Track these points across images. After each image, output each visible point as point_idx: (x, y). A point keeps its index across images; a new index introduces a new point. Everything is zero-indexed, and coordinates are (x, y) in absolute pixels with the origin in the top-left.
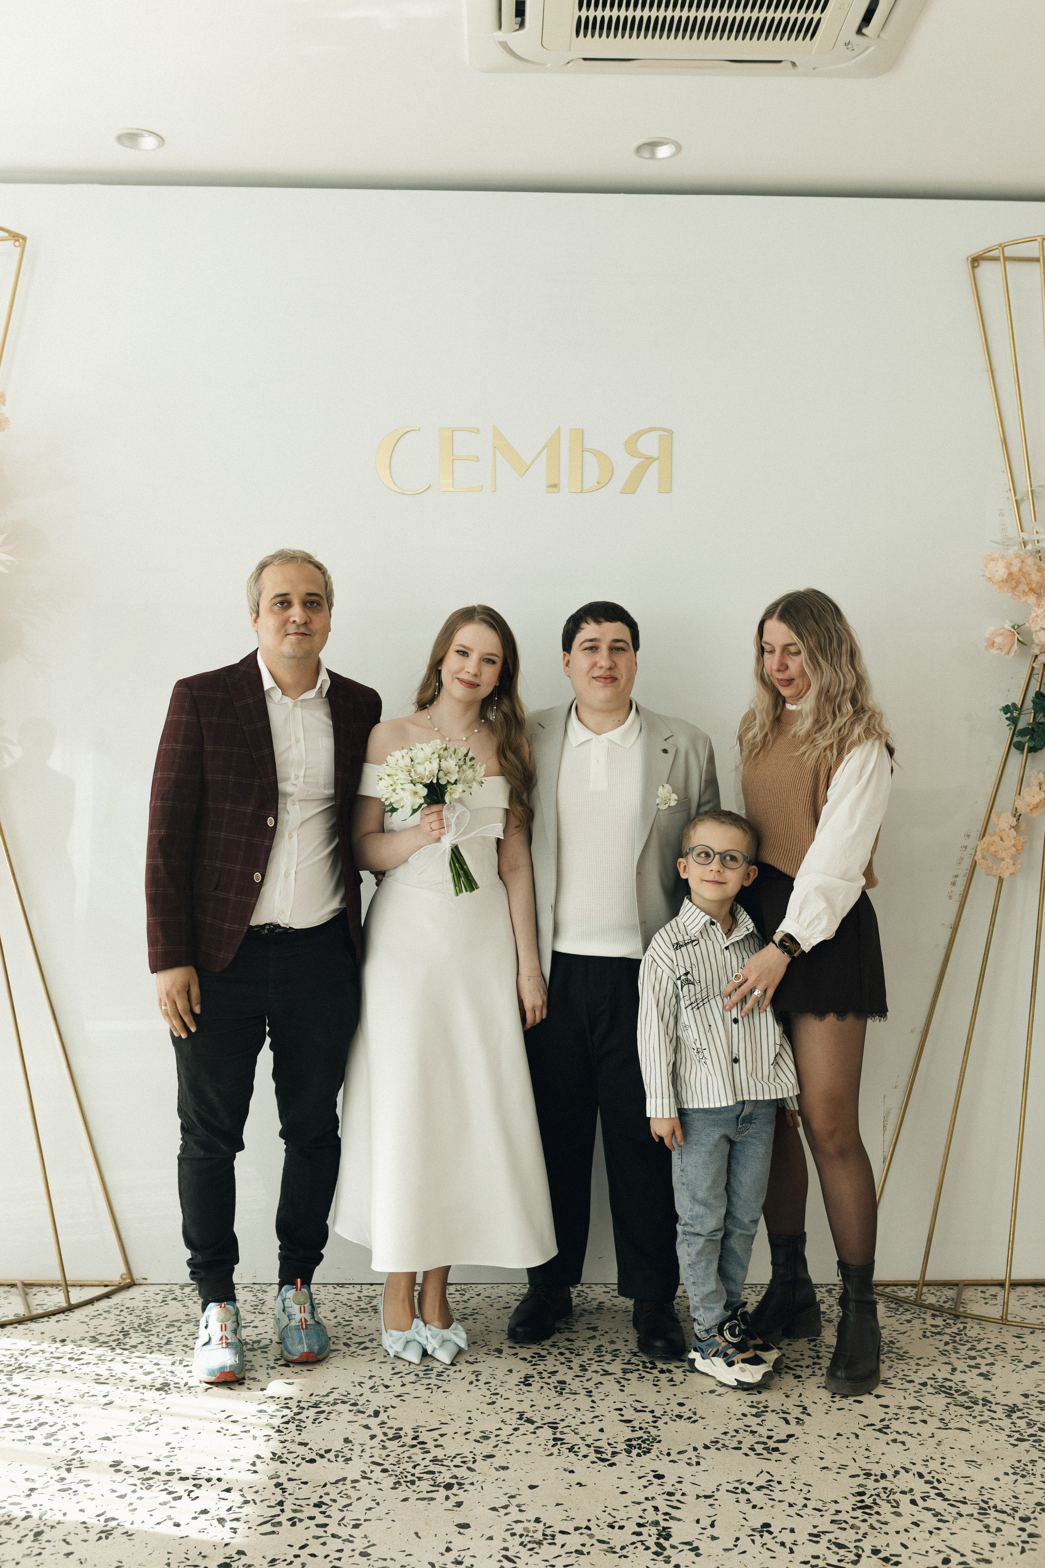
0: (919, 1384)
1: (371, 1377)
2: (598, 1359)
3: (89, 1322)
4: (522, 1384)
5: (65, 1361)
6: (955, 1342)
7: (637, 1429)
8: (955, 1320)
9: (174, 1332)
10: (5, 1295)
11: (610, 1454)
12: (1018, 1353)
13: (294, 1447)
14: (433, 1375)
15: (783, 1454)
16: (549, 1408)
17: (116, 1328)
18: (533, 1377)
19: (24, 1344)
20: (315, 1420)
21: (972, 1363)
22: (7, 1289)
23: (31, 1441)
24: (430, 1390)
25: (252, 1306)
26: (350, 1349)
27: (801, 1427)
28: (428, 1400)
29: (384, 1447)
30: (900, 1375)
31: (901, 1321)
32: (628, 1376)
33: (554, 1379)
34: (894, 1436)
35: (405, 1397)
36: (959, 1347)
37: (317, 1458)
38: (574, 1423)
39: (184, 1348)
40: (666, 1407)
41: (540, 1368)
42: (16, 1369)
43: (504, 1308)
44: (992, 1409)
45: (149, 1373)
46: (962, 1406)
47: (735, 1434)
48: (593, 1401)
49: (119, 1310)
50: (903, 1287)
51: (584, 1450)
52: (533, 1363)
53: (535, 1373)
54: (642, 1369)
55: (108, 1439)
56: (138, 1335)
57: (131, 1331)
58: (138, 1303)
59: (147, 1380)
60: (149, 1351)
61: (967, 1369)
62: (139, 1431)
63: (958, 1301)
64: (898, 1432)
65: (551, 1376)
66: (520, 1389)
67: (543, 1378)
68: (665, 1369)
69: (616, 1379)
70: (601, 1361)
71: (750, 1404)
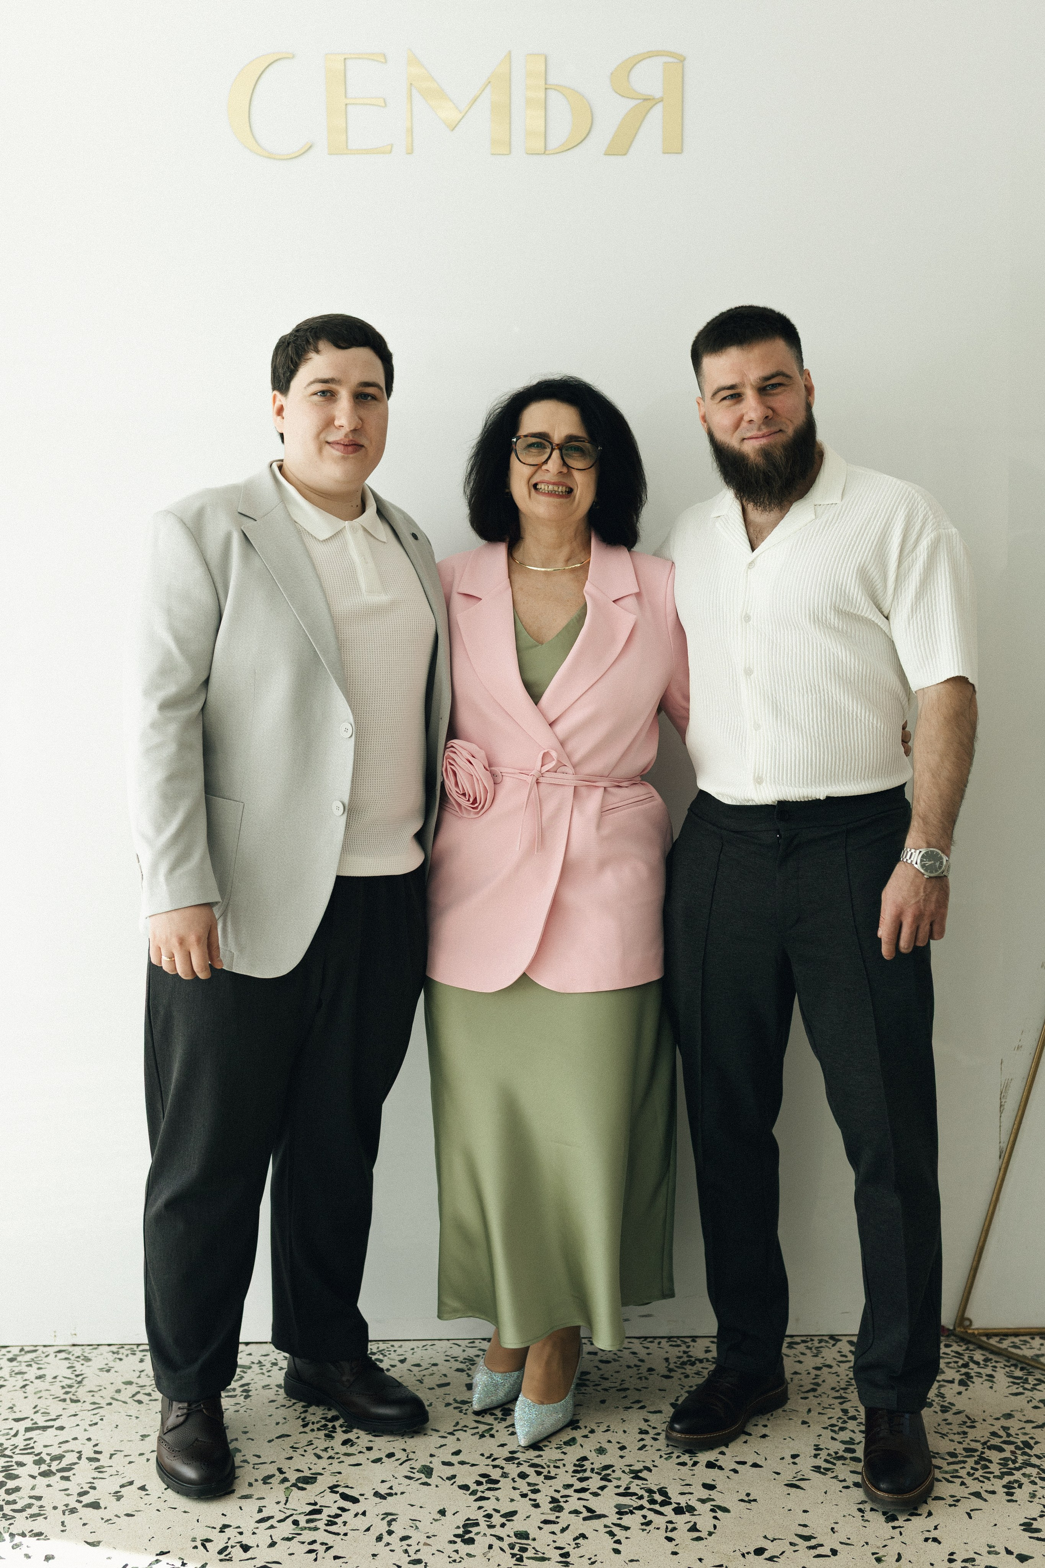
1: (222, 1529)
2: (578, 1485)
4: (458, 1540)
14: (321, 1525)
18: (477, 1524)
24: (313, 1556)
25: (63, 1387)
31: (1035, 1403)
32: (626, 1520)
33: (510, 1528)
41: (489, 1506)
43: (440, 1386)
50: (1027, 1338)
52: (479, 1494)
53: (479, 1516)
54: (647, 1505)
65: (506, 1522)
66: (457, 1551)
67: (494, 1527)
68: (683, 1504)
69: (609, 1527)
70: (584, 1490)
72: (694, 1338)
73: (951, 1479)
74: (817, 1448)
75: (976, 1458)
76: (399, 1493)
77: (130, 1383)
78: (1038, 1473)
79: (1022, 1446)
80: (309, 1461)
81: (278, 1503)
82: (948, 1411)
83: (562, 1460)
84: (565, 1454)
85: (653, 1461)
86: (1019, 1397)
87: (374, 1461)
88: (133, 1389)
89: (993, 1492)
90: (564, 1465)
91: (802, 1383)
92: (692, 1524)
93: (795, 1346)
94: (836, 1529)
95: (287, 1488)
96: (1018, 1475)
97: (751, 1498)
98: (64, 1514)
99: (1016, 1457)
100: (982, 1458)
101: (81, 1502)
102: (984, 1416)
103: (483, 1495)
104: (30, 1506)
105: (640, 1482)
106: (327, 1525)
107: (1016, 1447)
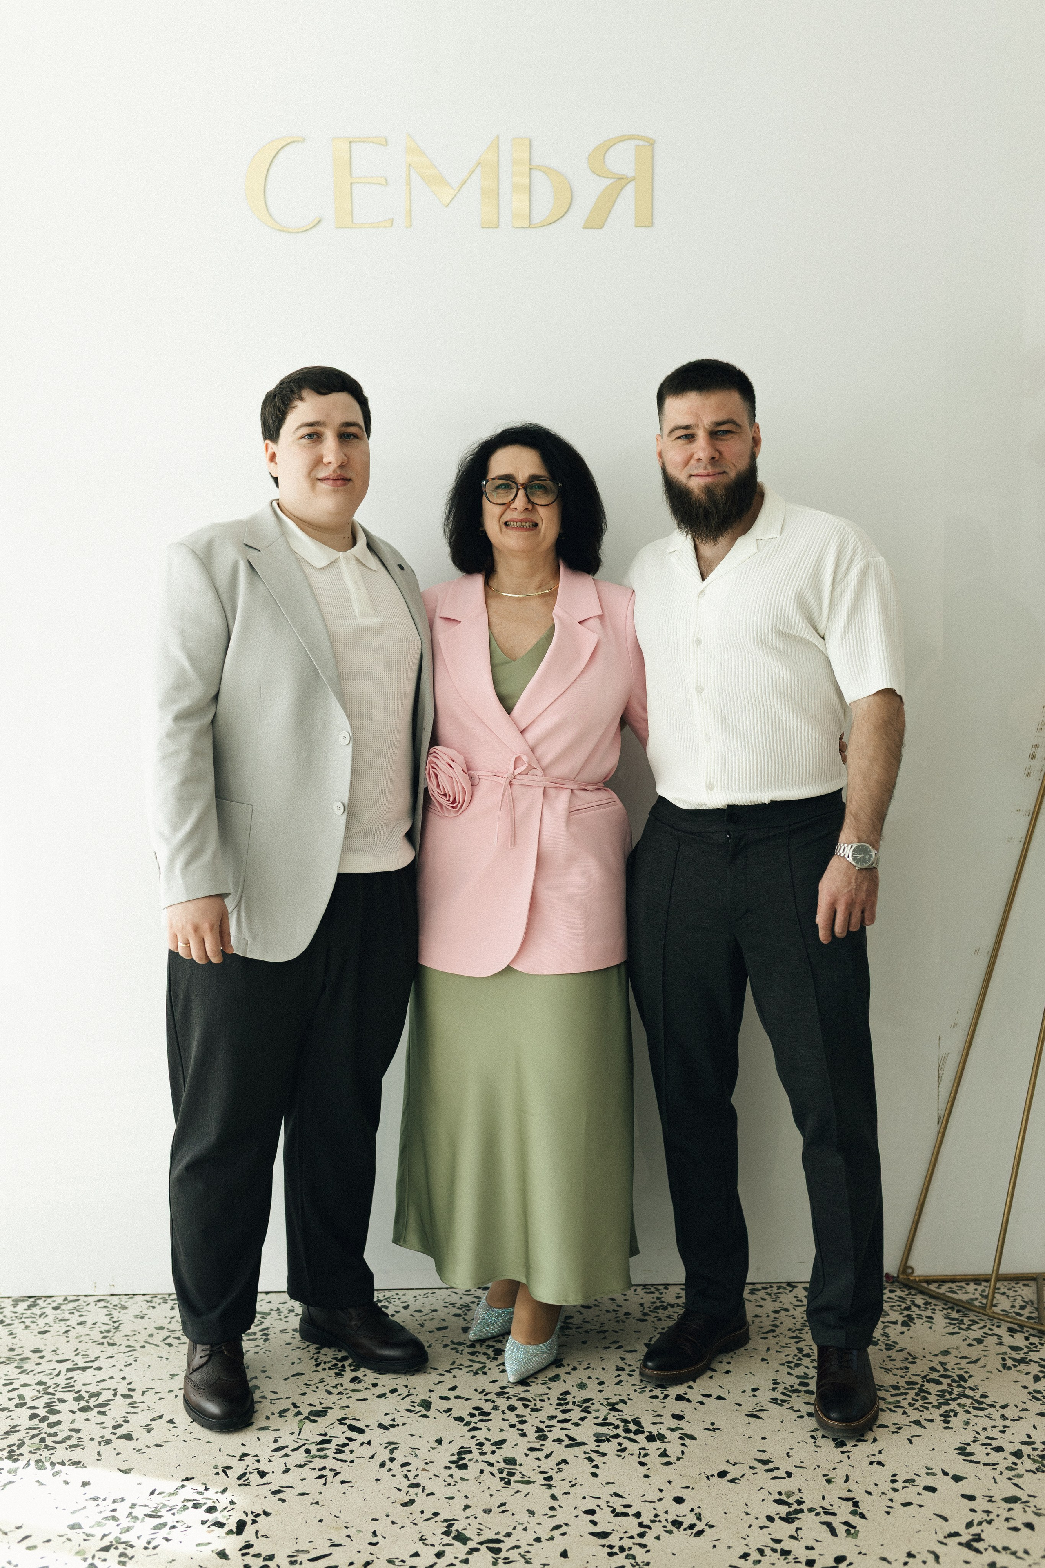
0: (1013, 1454)
1: (243, 1457)
2: (561, 1417)
4: (453, 1466)
7: (616, 1550)
14: (331, 1453)
16: (490, 1511)
18: (470, 1452)
24: (323, 1480)
27: (854, 1541)
28: (319, 1498)
30: (983, 1438)
31: (970, 1341)
32: (604, 1447)
33: (500, 1455)
34: (990, 1555)
35: (287, 1494)
38: (525, 1538)
40: (658, 1505)
41: (481, 1435)
43: (439, 1329)
47: (756, 1554)
48: (554, 1497)
50: (964, 1285)
52: (472, 1425)
53: (472, 1444)
54: (622, 1434)
64: (994, 1548)
65: (496, 1450)
66: (451, 1476)
67: (485, 1454)
68: (655, 1433)
69: (588, 1453)
70: (566, 1421)
71: (777, 1497)
72: (666, 1286)
73: (894, 1409)
74: (775, 1382)
75: (916, 1391)
76: (400, 1425)
77: (163, 1328)
78: (972, 1403)
79: (958, 1379)
80: (321, 1397)
81: (292, 1434)
82: (892, 1349)
83: (547, 1394)
84: (550, 1388)
85: (629, 1395)
86: (955, 1336)
87: (378, 1397)
88: (164, 1333)
89: (932, 1421)
90: (549, 1399)
91: (762, 1325)
92: (662, 1450)
93: (756, 1292)
94: (791, 1454)
95: (300, 1421)
96: (953, 1405)
97: (715, 1427)
98: (100, 1445)
99: (952, 1389)
100: (923, 1391)
101: (115, 1434)
102: (924, 1353)
103: (475, 1425)
104: (69, 1438)
105: (616, 1413)
106: (335, 1453)
107: (954, 1381)
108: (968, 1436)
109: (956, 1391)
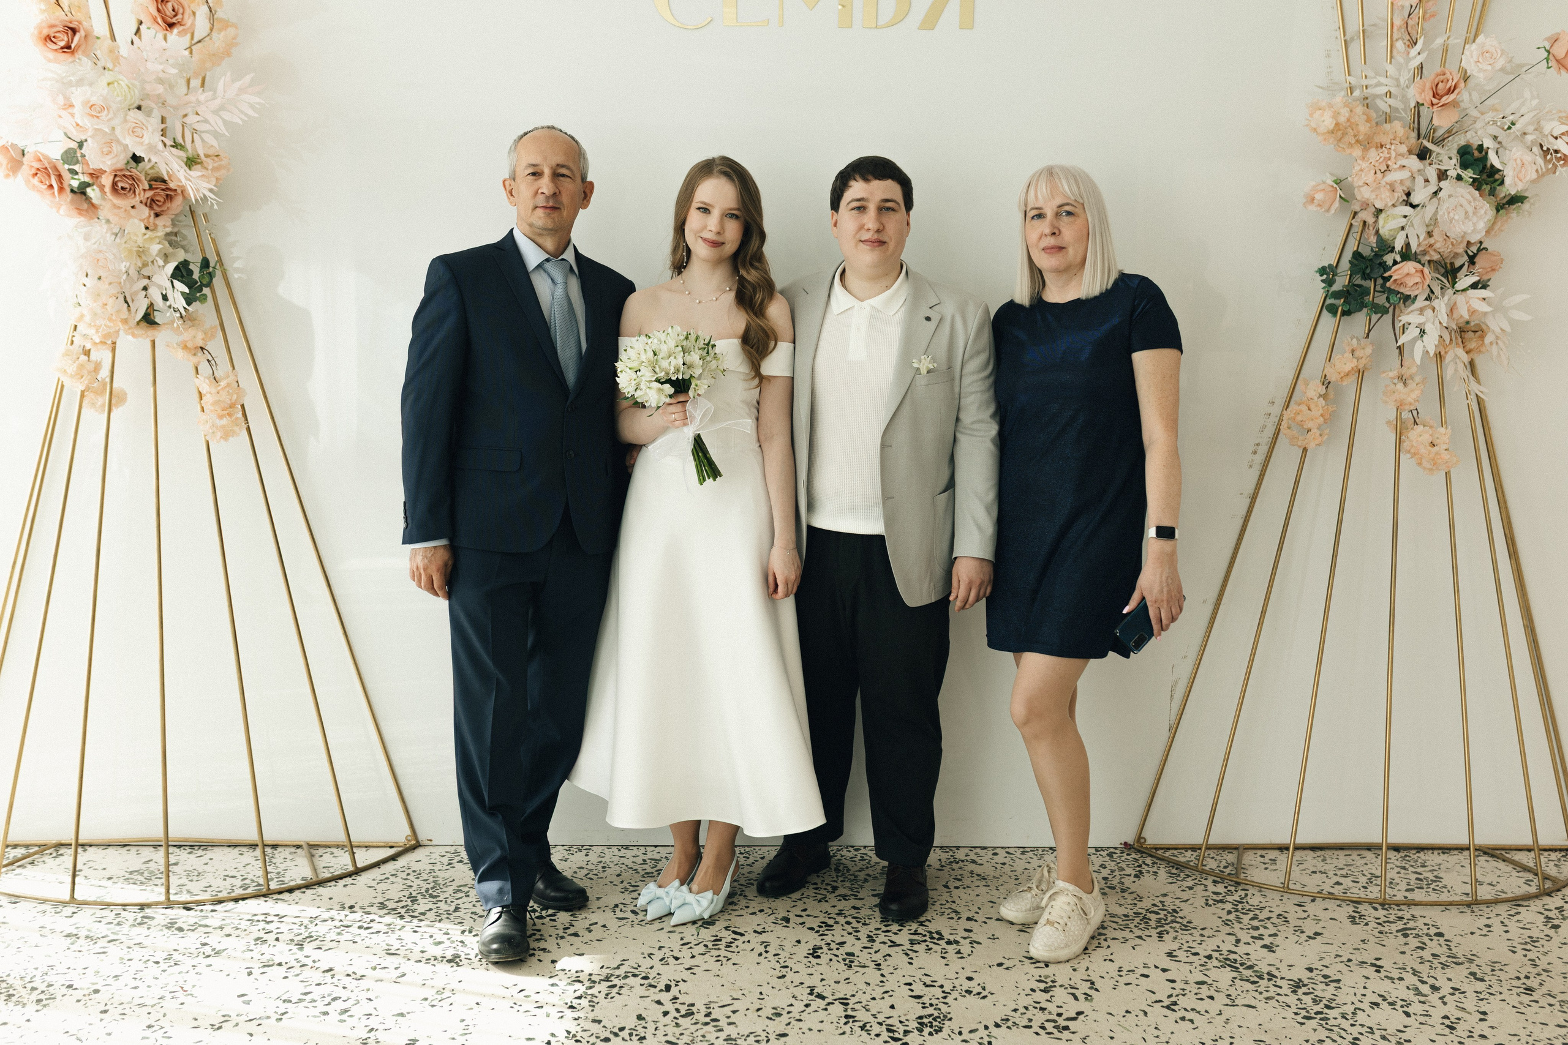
0: (1205, 957)
1: (660, 948)
2: (885, 929)
3: (377, 887)
4: (810, 956)
5: (354, 929)
6: (1237, 910)
7: (927, 1005)
8: (1236, 887)
9: (461, 898)
10: (291, 857)
11: (902, 1033)
12: (1300, 923)
13: (588, 1025)
14: (722, 946)
15: (1073, 1033)
16: (839, 982)
17: (403, 893)
18: (822, 948)
19: (314, 912)
20: (607, 995)
21: (1256, 933)
22: (293, 850)
23: (326, 1017)
24: (719, 963)
26: (638, 916)
27: (1090, 1004)
28: (719, 973)
29: (677, 1025)
30: (1185, 947)
32: (916, 947)
33: (843, 950)
34: (1183, 1013)
35: (695, 970)
36: (1242, 916)
37: (611, 1036)
38: (864, 998)
39: (473, 916)
40: (955, 981)
41: (828, 939)
42: (307, 938)
44: (1277, 984)
45: (440, 943)
46: (1247, 980)
47: (1024, 1011)
48: (882, 975)
49: (406, 873)
50: (1183, 851)
51: (876, 1029)
52: (821, 933)
53: (822, 944)
54: (929, 940)
55: (402, 1015)
56: (426, 901)
57: (419, 897)
58: (424, 866)
59: (438, 951)
60: (438, 918)
61: (1250, 940)
62: (433, 1006)
63: (1239, 867)
64: (1186, 1009)
65: (839, 948)
66: (809, 962)
67: (832, 950)
68: (952, 940)
69: (905, 951)
70: (888, 931)
71: (1038, 978)
72: (958, 848)
73: (1124, 928)
75: (1141, 918)
76: (770, 931)
77: (583, 868)
78: (1180, 927)
79: (1171, 912)
81: (693, 935)
82: (1125, 891)
87: (751, 914)
88: (585, 872)
89: (1150, 936)
92: (957, 950)
96: (1167, 927)
97: (994, 937)
98: (557, 939)
99: (1167, 918)
100: (1144, 918)
101: (566, 933)
102: (1148, 895)
103: (823, 933)
104: (534, 934)
105: (924, 928)
106: (725, 948)
107: (1169, 912)
108: (1175, 946)
109: (1170, 919)
